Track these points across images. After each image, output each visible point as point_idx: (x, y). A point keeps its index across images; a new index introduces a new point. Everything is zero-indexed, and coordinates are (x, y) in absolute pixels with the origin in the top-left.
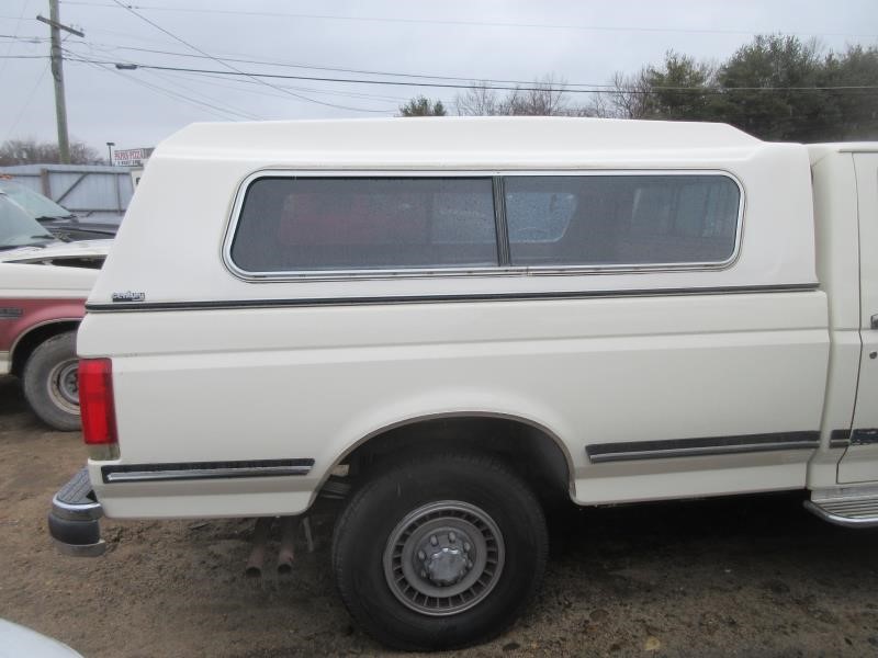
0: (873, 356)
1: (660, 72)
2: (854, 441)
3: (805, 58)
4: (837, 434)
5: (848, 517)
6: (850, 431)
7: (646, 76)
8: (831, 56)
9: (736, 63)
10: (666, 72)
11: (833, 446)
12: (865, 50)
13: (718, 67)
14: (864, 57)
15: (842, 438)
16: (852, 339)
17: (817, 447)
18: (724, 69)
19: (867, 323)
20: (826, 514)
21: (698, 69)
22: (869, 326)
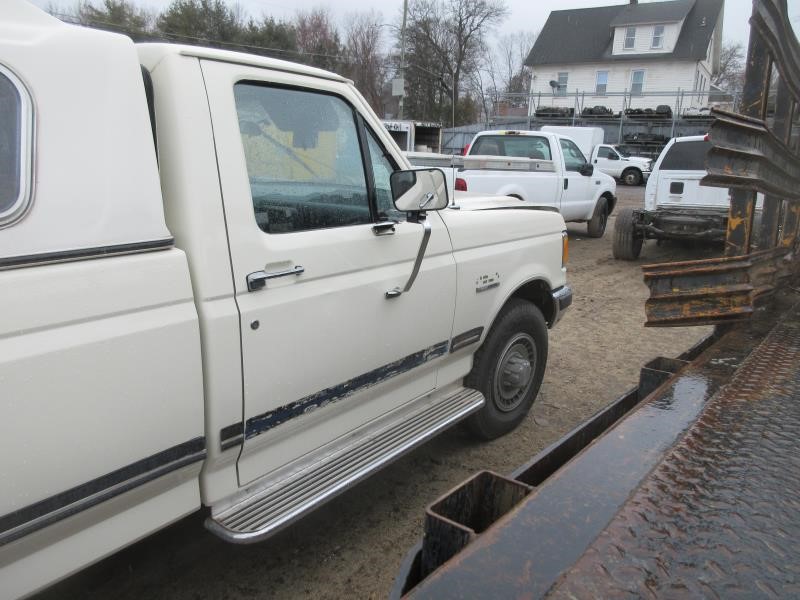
0: (255, 325)
1: (99, 10)
2: (249, 434)
3: (232, 20)
4: (227, 433)
5: (253, 530)
6: (242, 424)
7: (84, 11)
8: (251, 22)
9: (173, 13)
10: (105, 10)
11: (224, 448)
12: (277, 22)
13: (158, 16)
14: (277, 27)
15: (234, 435)
16: (226, 309)
17: (204, 457)
18: (162, 16)
19: (242, 286)
20: (229, 534)
21: (138, 14)
22: (246, 288)
